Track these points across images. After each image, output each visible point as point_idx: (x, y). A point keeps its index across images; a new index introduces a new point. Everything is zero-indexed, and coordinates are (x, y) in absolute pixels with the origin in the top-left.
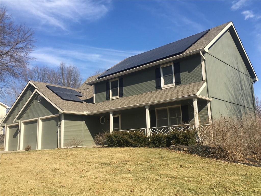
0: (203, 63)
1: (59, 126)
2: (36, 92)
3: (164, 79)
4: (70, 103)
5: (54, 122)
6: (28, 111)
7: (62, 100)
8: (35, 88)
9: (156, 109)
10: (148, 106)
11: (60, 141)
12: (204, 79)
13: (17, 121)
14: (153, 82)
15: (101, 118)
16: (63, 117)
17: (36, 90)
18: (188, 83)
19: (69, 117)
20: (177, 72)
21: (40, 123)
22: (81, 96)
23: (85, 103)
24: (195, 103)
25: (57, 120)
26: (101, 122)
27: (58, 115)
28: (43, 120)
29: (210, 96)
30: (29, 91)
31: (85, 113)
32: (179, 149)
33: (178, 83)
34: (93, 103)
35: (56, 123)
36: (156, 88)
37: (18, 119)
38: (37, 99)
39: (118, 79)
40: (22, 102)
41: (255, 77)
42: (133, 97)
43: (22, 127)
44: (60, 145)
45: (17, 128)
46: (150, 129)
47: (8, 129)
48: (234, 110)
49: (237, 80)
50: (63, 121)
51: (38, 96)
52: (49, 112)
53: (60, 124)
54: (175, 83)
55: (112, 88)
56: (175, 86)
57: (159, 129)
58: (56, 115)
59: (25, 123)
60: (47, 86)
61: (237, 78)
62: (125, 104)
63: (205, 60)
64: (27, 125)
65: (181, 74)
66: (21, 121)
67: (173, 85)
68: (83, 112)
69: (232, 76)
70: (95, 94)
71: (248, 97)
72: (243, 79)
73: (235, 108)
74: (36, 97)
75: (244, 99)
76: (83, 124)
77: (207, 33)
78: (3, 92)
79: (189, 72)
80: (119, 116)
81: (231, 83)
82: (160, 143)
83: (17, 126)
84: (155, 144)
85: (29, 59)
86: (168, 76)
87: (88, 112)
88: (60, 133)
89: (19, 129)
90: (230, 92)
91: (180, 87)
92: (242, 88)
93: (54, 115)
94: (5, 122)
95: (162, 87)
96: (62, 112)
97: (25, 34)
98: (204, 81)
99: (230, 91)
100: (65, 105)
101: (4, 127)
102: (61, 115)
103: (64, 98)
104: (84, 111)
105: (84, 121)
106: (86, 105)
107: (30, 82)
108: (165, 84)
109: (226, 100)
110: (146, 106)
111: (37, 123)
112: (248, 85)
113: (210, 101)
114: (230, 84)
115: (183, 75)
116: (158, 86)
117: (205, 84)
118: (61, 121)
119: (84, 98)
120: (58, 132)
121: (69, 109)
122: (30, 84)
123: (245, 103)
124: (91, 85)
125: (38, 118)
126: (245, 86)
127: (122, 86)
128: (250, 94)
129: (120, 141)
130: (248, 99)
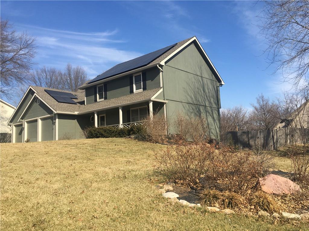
0: (161, 73)
1: (54, 123)
2: (35, 96)
3: (136, 85)
4: (64, 105)
5: (50, 121)
6: (30, 112)
7: (57, 102)
8: (35, 92)
9: (131, 109)
10: (121, 107)
11: (55, 136)
12: (161, 86)
13: (21, 120)
14: (128, 88)
15: (92, 117)
16: (57, 116)
17: (35, 94)
18: (151, 89)
19: (62, 116)
20: (144, 81)
21: (40, 122)
22: (77, 99)
23: (78, 104)
24: (151, 105)
25: (53, 119)
26: (92, 120)
27: (53, 115)
28: (42, 119)
29: (165, 99)
30: (30, 95)
31: (76, 113)
32: (130, 137)
33: (145, 89)
34: (85, 105)
35: (52, 122)
36: (130, 92)
37: (22, 118)
38: (36, 102)
39: (103, 85)
40: (25, 104)
41: (221, 81)
42: (113, 100)
43: (26, 125)
44: (55, 139)
45: (22, 127)
46: (122, 125)
47: (14, 128)
48: (193, 109)
49: (199, 84)
50: (57, 120)
51: (37, 100)
52: (46, 113)
53: (55, 122)
54: (143, 89)
55: (99, 92)
56: (142, 91)
57: (128, 124)
58: (51, 115)
59: (28, 122)
60: (45, 91)
61: (199, 83)
62: (106, 106)
63: (162, 71)
64: (29, 124)
65: (147, 81)
66: (24, 120)
67: (141, 90)
68: (74, 112)
69: (192, 82)
70: (86, 97)
71: (210, 98)
72: (206, 84)
73: (194, 108)
74: (35, 100)
75: (205, 100)
76: (75, 122)
77: (173, 47)
78: (10, 94)
79: (151, 81)
80: (105, 115)
81: (191, 88)
82: (123, 135)
83: (21, 125)
84: (120, 135)
85: (32, 65)
86: (138, 83)
87: (78, 112)
88: (55, 129)
89: (23, 127)
90: (189, 95)
91: (146, 92)
92: (204, 91)
93: (50, 115)
94: (11, 122)
95: (134, 92)
96: (56, 112)
97: (27, 42)
98: (162, 88)
99: (188, 93)
100: (59, 107)
101: (10, 125)
102: (55, 114)
103: (59, 101)
104: (76, 111)
105: (76, 120)
106: (79, 106)
107: (30, 87)
108: (136, 89)
109: (183, 101)
110: (120, 107)
111: (36, 122)
112: (212, 88)
113: (166, 103)
114: (189, 89)
115: (148, 82)
116: (132, 91)
117: (162, 90)
118: (55, 120)
119: (79, 100)
120: (53, 129)
121: (62, 110)
122: (30, 89)
123: (206, 103)
124: (83, 89)
125: (37, 118)
126: (208, 89)
127: (106, 91)
128: (214, 96)
129: (97, 134)
130: (210, 100)
